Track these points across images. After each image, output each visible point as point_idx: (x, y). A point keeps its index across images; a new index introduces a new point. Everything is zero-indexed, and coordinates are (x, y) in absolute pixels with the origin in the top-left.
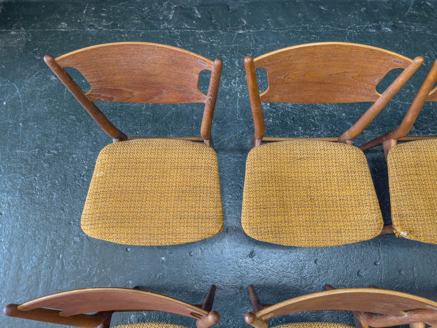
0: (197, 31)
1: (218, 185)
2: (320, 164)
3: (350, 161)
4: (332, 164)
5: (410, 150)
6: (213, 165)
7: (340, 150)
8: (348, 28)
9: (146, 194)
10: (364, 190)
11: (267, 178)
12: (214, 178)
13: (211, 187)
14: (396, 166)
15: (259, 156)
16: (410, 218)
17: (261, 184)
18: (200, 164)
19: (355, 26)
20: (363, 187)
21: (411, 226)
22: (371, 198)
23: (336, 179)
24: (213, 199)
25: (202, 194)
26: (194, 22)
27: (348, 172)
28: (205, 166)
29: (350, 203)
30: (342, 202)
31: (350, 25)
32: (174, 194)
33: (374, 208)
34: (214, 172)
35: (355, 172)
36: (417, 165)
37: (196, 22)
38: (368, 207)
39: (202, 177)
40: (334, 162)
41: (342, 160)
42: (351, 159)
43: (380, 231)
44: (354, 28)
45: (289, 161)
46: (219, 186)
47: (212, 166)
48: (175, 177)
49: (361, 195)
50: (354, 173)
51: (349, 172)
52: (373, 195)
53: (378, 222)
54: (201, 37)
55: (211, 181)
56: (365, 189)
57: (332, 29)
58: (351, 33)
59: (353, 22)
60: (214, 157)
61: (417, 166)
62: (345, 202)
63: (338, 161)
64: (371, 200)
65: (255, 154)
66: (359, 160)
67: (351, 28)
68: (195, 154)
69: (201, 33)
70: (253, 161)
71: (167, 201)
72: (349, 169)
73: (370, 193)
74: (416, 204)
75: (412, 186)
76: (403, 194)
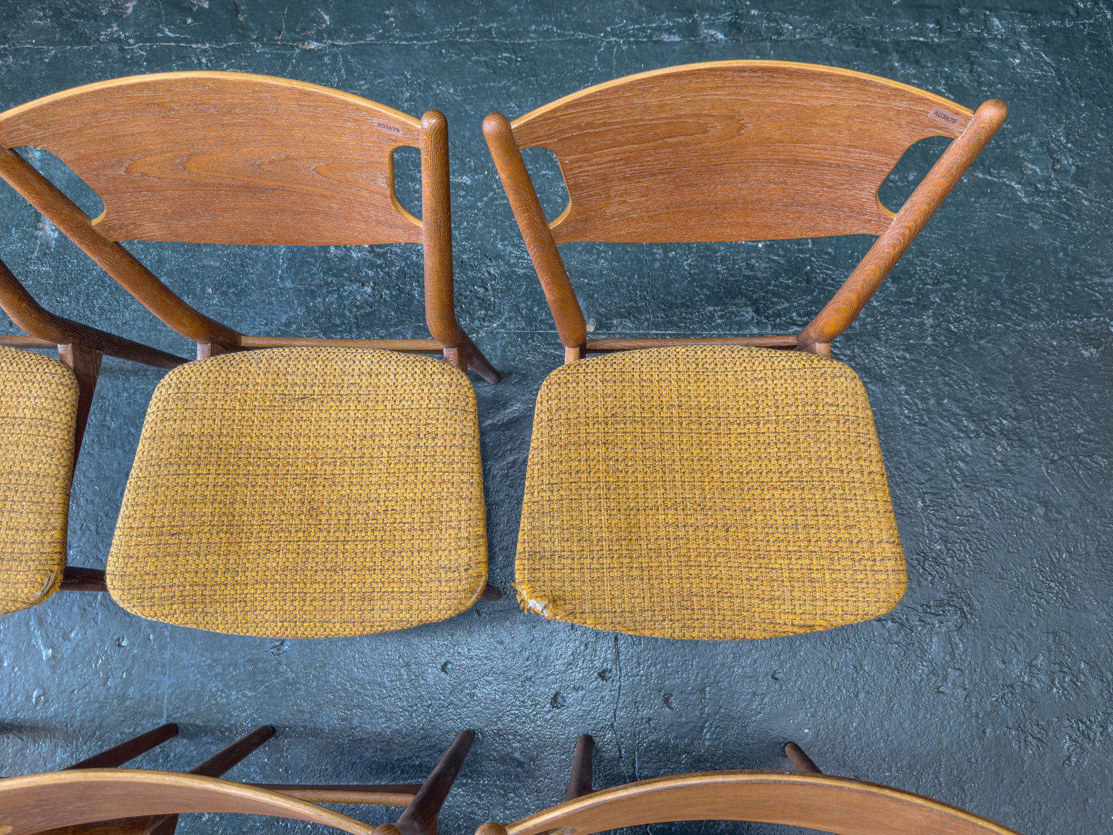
0: (194, 46)
1: (60, 468)
2: (352, 413)
3: (430, 406)
4: (382, 414)
5: (600, 377)
6: (56, 414)
7: (409, 375)
8: (606, 32)
10: (450, 485)
11: (197, 450)
12: (51, 450)
13: (38, 475)
14: (550, 420)
15: (182, 390)
16: (563, 561)
17: (176, 467)
18: (20, 410)
19: (625, 26)
20: (450, 477)
21: (559, 584)
22: (463, 506)
23: (385, 454)
24: (39, 508)
25: (13, 493)
26: (189, 21)
27: (419, 435)
28: (34, 416)
29: (410, 520)
30: (389, 516)
31: (611, 23)
33: (466, 535)
34: (54, 435)
35: (437, 435)
36: (613, 418)
37: (195, 19)
38: (451, 531)
39: (21, 447)
40: (389, 407)
41: (410, 402)
42: (433, 401)
43: (474, 598)
44: (623, 33)
45: (268, 403)
46: (62, 472)
47: (51, 418)
49: (439, 499)
50: (434, 439)
51: (422, 435)
52: (470, 499)
53: (470, 571)
54: (204, 61)
55: (43, 458)
56: (453, 483)
57: (559, 35)
58: (610, 46)
59: (620, 15)
60: (62, 392)
61: (610, 420)
62: (397, 516)
63: (400, 407)
64: (463, 513)
65: (173, 385)
66: (451, 402)
67: (614, 34)
68: (12, 384)
69: (205, 51)
70: (165, 403)
72: (422, 428)
73: (466, 493)
74: (585, 525)
75: (586, 474)
76: (556, 496)
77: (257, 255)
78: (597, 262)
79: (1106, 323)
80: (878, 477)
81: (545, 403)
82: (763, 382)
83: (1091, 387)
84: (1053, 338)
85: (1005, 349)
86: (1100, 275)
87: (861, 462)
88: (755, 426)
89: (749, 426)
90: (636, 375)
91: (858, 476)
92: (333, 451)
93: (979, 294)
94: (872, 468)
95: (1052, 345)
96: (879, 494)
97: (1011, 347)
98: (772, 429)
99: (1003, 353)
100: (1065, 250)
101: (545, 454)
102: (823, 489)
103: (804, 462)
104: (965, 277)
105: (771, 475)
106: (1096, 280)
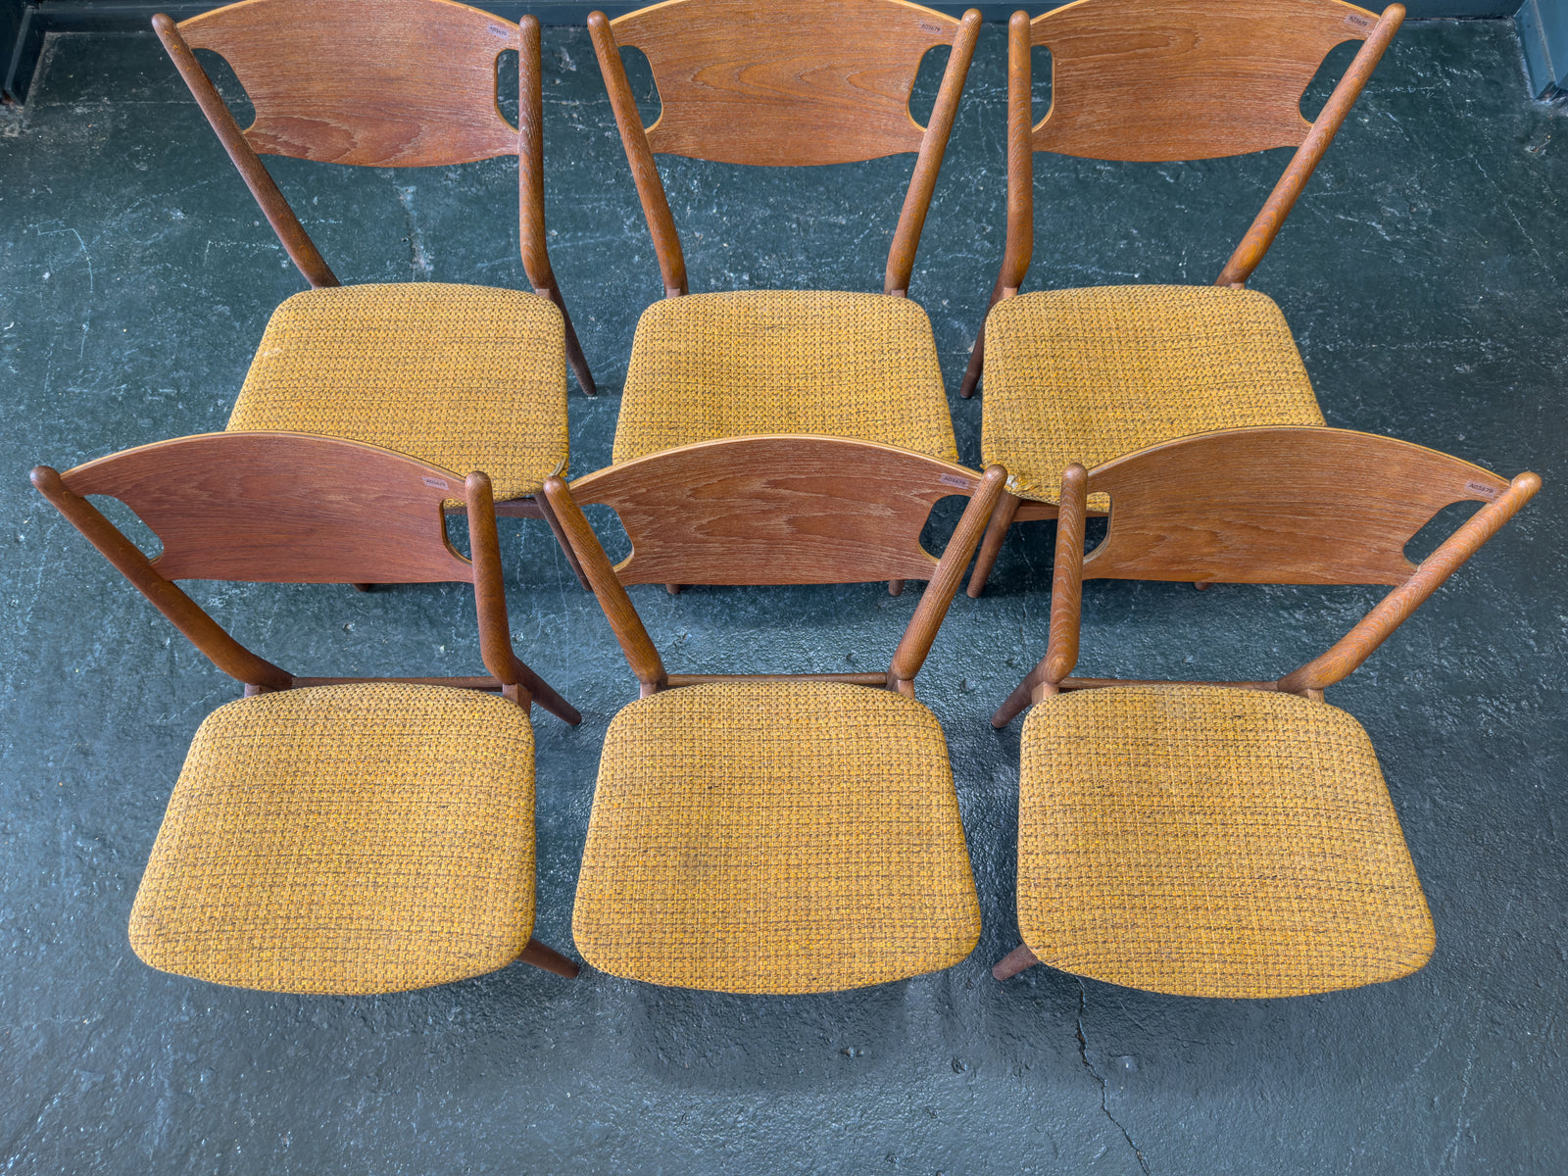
0: (564, 103)
2: (817, 339)
3: (891, 328)
4: (846, 338)
5: (1043, 305)
6: (551, 335)
7: (868, 306)
8: (969, 94)
9: (380, 395)
10: (916, 389)
11: (685, 364)
12: (550, 363)
13: (541, 382)
14: (1001, 338)
15: (666, 317)
16: (1026, 445)
17: (668, 376)
18: (518, 332)
19: (987, 89)
20: (915, 383)
21: (1024, 463)
22: (931, 404)
23: (852, 368)
24: (545, 408)
25: (520, 396)
26: (558, 82)
27: (883, 351)
28: (531, 336)
29: (883, 417)
30: (862, 415)
31: (975, 86)
32: (450, 394)
33: (936, 426)
34: (552, 351)
35: (900, 350)
36: (1056, 337)
37: (563, 80)
38: (921, 424)
39: (522, 360)
40: (851, 331)
41: (871, 327)
42: (893, 324)
44: (986, 94)
45: (741, 330)
46: (562, 381)
47: (548, 338)
48: (454, 359)
49: (908, 400)
50: (897, 353)
51: (885, 351)
52: (937, 398)
53: (943, 453)
54: (575, 115)
55: (544, 369)
56: (918, 387)
57: (925, 97)
58: (974, 106)
59: (981, 80)
60: (555, 318)
61: (1057, 339)
62: (870, 415)
63: (862, 331)
64: (931, 410)
65: (659, 314)
66: (910, 324)
67: (976, 94)
68: (507, 312)
69: (576, 107)
70: (652, 327)
71: (430, 410)
72: (885, 346)
73: (931, 394)
74: (1043, 419)
75: (1038, 380)
76: (1014, 396)
77: (639, 287)
78: (977, 291)
79: (1476, 344)
80: (1302, 376)
81: (995, 325)
82: (1190, 308)
83: (1469, 399)
84: (1428, 357)
85: (1381, 366)
86: (1465, 302)
87: (1286, 365)
88: (1187, 342)
89: (1182, 342)
90: (1075, 305)
91: (1284, 375)
92: (804, 368)
93: (1351, 319)
94: (1295, 369)
95: (1426, 363)
96: (1305, 389)
97: (1387, 364)
98: (1203, 343)
99: (1380, 370)
100: (1430, 281)
101: (1001, 363)
102: (1255, 387)
103: (1235, 368)
104: (1336, 303)
105: (1206, 379)
106: (1463, 306)
